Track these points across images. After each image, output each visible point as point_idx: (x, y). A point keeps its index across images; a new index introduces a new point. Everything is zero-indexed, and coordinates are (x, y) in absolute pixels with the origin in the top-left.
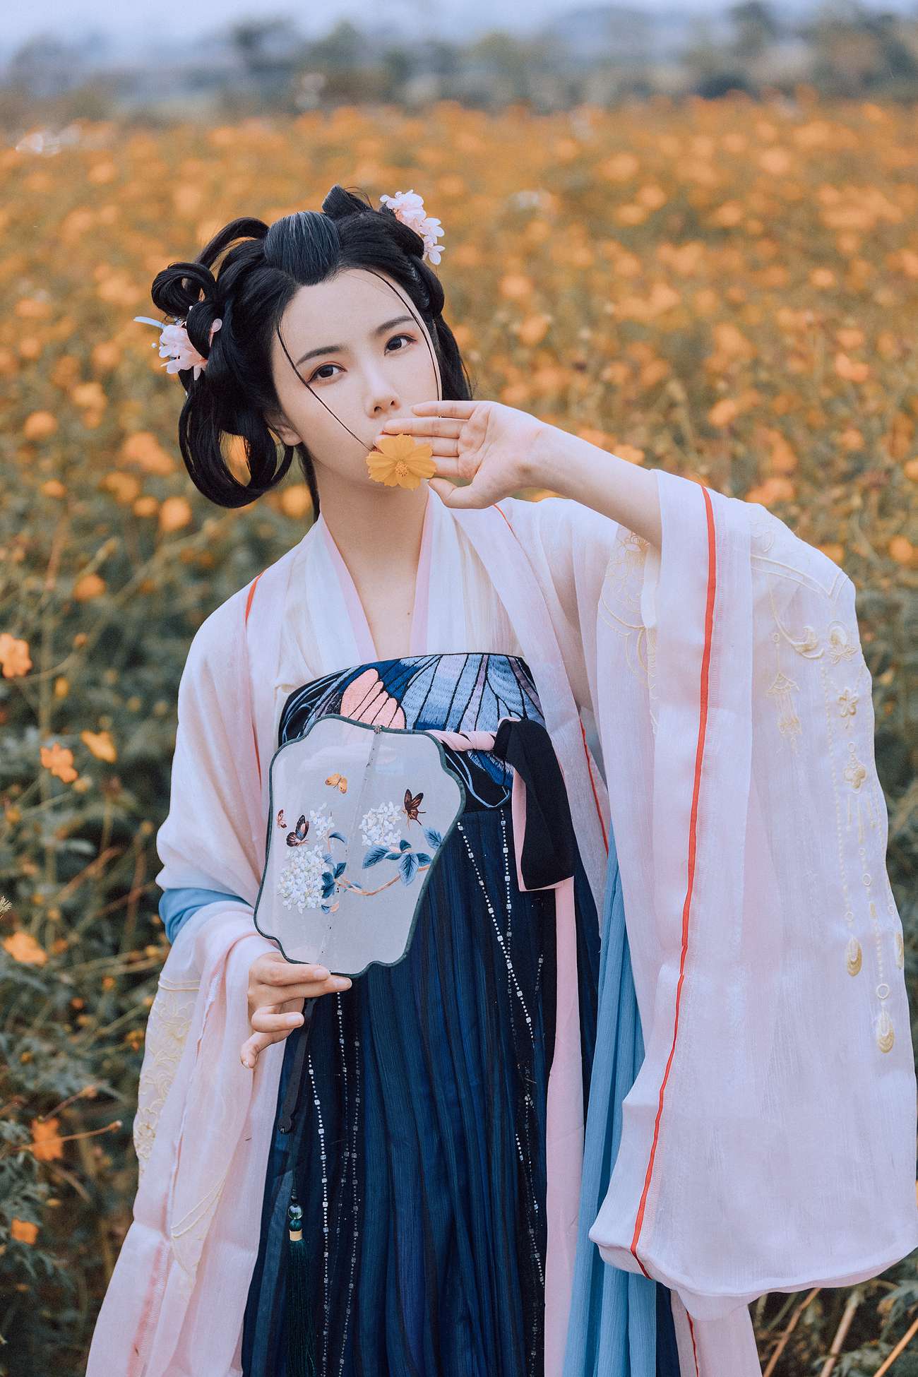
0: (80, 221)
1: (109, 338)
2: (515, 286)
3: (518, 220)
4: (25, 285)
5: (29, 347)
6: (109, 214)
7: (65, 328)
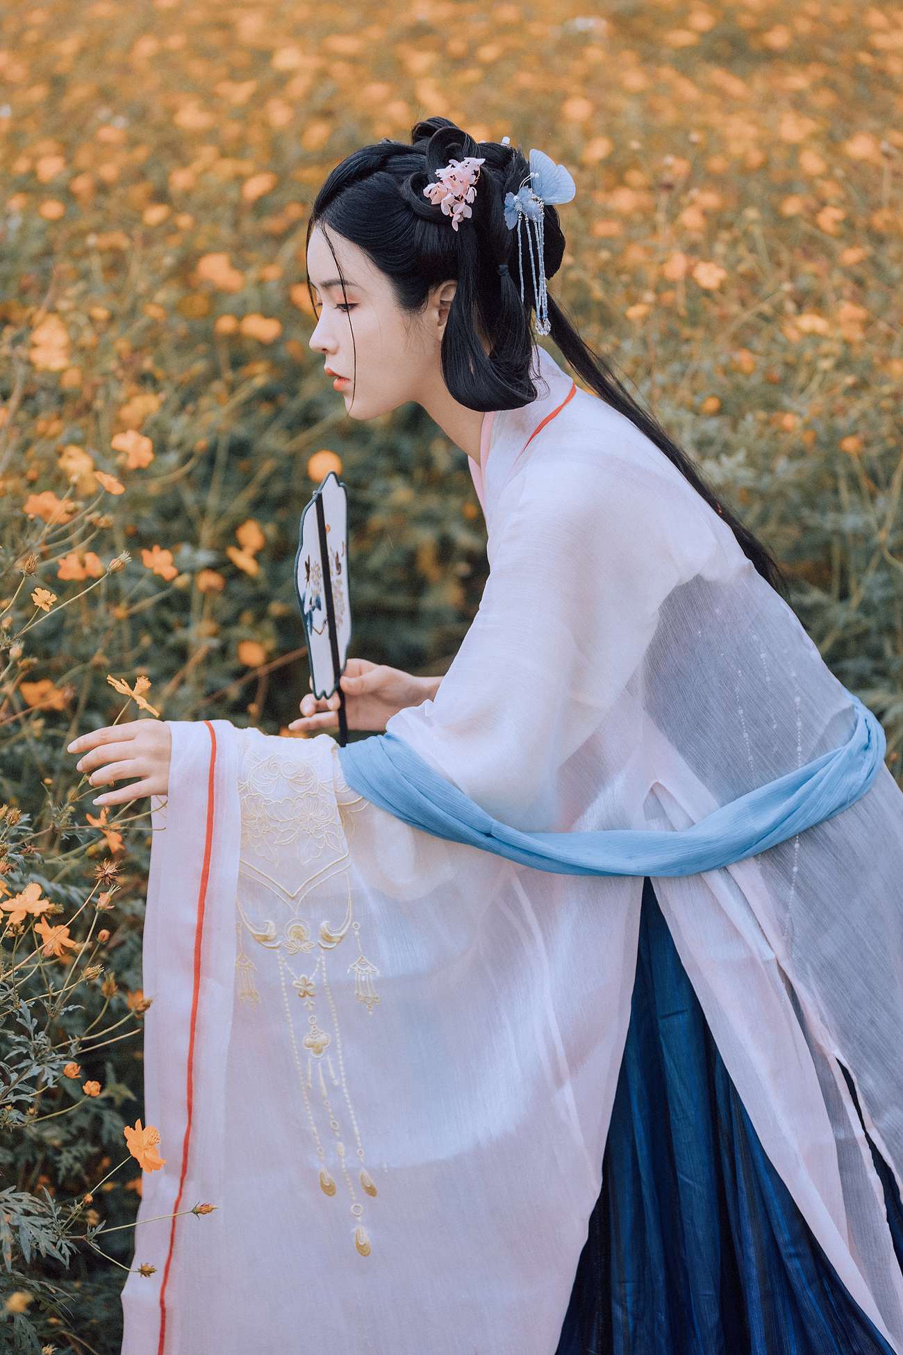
0: (147, 47)
1: (185, 163)
2: (577, 109)
3: (574, 44)
4: (103, 113)
5: (109, 172)
6: (176, 41)
7: (141, 153)
